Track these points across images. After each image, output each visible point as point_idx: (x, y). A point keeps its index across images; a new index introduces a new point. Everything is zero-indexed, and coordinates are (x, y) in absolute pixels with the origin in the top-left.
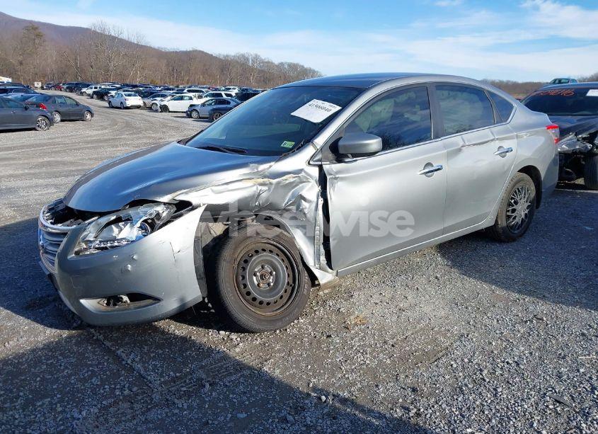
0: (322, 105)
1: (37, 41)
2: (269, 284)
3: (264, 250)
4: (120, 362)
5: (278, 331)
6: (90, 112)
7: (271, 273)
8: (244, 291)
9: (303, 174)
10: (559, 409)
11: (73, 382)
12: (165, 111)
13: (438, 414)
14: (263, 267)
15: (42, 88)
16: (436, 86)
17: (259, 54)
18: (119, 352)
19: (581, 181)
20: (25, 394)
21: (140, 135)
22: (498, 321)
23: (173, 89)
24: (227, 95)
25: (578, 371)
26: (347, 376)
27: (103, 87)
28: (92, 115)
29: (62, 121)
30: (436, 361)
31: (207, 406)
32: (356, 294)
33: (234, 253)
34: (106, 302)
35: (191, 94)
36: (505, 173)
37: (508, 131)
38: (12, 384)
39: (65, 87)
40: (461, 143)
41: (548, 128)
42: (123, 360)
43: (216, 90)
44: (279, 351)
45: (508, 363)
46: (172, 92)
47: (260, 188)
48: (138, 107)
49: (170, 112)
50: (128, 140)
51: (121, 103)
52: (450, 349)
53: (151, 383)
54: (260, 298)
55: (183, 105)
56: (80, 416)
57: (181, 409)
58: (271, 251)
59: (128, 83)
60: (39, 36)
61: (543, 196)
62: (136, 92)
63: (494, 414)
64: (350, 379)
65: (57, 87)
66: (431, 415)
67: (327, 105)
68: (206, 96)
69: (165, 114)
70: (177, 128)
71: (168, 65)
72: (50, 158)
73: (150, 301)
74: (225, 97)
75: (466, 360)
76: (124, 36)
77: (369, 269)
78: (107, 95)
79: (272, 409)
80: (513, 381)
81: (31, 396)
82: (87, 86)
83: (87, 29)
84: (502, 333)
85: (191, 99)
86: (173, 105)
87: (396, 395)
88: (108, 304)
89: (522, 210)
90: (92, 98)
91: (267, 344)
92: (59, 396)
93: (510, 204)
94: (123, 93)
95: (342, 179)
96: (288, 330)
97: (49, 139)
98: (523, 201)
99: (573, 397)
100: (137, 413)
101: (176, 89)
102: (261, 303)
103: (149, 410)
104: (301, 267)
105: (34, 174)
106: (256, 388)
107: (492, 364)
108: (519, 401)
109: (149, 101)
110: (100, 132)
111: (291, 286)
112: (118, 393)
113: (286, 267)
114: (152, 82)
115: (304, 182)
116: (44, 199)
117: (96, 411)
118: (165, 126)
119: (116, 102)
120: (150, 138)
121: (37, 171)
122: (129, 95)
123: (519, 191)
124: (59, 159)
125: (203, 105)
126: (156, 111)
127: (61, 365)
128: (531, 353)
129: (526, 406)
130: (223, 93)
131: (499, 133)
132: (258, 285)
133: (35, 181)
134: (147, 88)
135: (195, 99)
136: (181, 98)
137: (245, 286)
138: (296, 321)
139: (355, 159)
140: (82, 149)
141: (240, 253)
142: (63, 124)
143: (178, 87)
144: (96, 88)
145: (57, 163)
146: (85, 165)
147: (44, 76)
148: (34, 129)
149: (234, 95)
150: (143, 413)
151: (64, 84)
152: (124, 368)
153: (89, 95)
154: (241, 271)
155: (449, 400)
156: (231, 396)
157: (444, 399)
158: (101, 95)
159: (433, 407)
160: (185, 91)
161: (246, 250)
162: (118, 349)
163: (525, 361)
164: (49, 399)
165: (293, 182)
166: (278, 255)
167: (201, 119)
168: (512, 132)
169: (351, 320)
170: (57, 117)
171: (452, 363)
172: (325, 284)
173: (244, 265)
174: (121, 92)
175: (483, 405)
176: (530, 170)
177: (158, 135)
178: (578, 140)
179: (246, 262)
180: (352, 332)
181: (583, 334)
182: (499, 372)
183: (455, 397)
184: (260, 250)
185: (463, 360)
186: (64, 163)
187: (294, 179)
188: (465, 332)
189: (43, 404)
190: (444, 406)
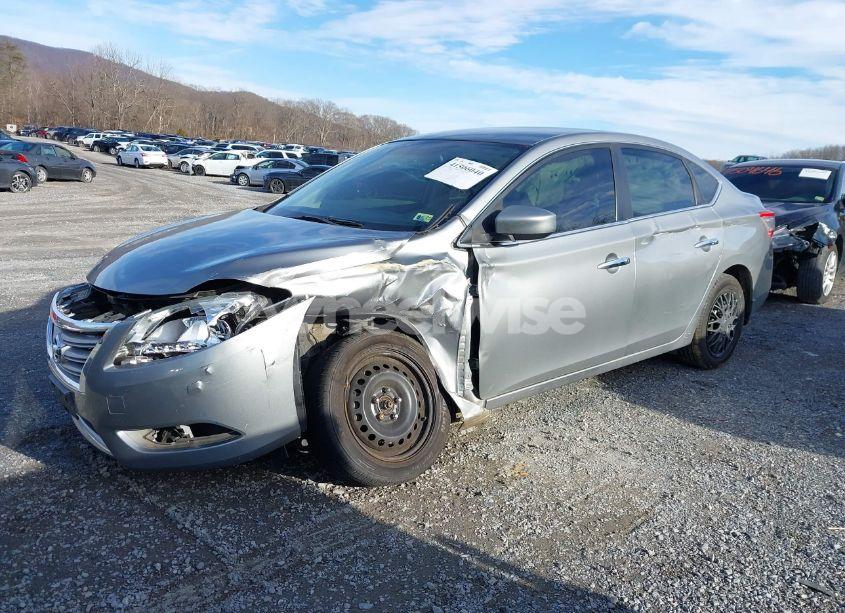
0: (469, 166)
1: (13, 66)
2: (392, 416)
3: (386, 366)
4: (175, 526)
5: (403, 485)
6: (90, 168)
7: (395, 400)
8: (358, 425)
9: (447, 259)
10: (815, 600)
11: (103, 554)
12: (200, 174)
13: (649, 605)
14: (384, 391)
15: (18, 133)
16: (622, 149)
17: (333, 101)
18: (171, 510)
19: (791, 292)
20: (31, 571)
21: (165, 206)
22: (710, 476)
23: (210, 144)
24: (289, 155)
25: (832, 547)
26: (511, 550)
27: (108, 135)
28: (94, 173)
29: (49, 180)
30: (634, 530)
31: (312, 592)
32: (508, 436)
33: (345, 369)
34: (156, 436)
35: (238, 152)
36: (708, 273)
37: (713, 216)
38: (10, 556)
39: (52, 133)
40: (654, 230)
41: (762, 215)
42: (177, 522)
43: (272, 147)
44: (408, 514)
45: (734, 535)
46: (209, 147)
47: (386, 276)
48: (161, 167)
49: (206, 175)
50: (147, 211)
51: (136, 159)
52: (651, 514)
53: (224, 556)
54: (380, 436)
55: (227, 167)
56: (121, 605)
57: (274, 596)
58: (396, 369)
59: (145, 131)
60: (17, 59)
61: (754, 308)
62: (158, 145)
63: (727, 606)
64: (517, 554)
65: (41, 133)
66: (640, 607)
67: (477, 165)
68: (260, 156)
69: (199, 179)
70: (217, 199)
71: (203, 110)
72: (33, 231)
73: (226, 435)
74: (286, 157)
75: (676, 530)
76: (143, 67)
77: (520, 401)
78: (114, 147)
79: (410, 598)
80: (745, 561)
81: (41, 574)
82: (85, 133)
83: (88, 53)
84: (719, 493)
85: (238, 158)
86: (212, 166)
87: (585, 578)
88: (159, 439)
89: (726, 325)
90: (92, 150)
91: (389, 504)
92: (85, 575)
93: (712, 316)
94: (139, 146)
95: (499, 269)
96: (418, 484)
97: (29, 205)
98: (727, 313)
99: (831, 584)
100: (209, 600)
101: (216, 144)
102: (381, 443)
103: (225, 596)
104: (437, 392)
105: (9, 253)
106: (382, 566)
107: (713, 537)
108: (758, 588)
109: (176, 159)
110: (106, 199)
111: (422, 419)
112: (175, 572)
113: (417, 392)
114: (180, 132)
115: (449, 271)
116: (29, 289)
117: (144, 597)
118: (199, 194)
119: (127, 158)
120: (178, 209)
121: (16, 248)
122: (148, 149)
123: (724, 299)
124: (47, 234)
125: (256, 167)
126: (187, 173)
127: (83, 529)
128: (763, 522)
129: (769, 596)
130: (284, 152)
131: (701, 218)
132: (378, 417)
133: (14, 263)
134: (173, 140)
135: (243, 158)
136: (224, 157)
137: (360, 417)
138: (427, 472)
139: (517, 242)
140: (81, 221)
141: (354, 369)
142: (49, 184)
143: (217, 141)
144: (98, 136)
145: (45, 240)
146: (87, 243)
147: (21, 116)
148: (9, 190)
149: (299, 155)
150: (218, 602)
151: (50, 129)
152: (181, 534)
153: (87, 146)
154: (354, 395)
155: (661, 585)
156: (347, 577)
157: (655, 584)
158: (105, 147)
159: (641, 595)
160: (229, 147)
161: (361, 365)
162: (169, 506)
163: (757, 532)
164: (70, 579)
165: (432, 271)
166: (405, 374)
167: (252, 186)
168: (717, 218)
169: (507, 472)
170: (43, 175)
171: (657, 533)
172: (471, 419)
173: (359, 387)
174: (136, 144)
175: (710, 594)
176: (738, 272)
177: (190, 207)
178: (791, 235)
179: (362, 382)
180: (511, 488)
181: (829, 497)
182: (724, 547)
183: (670, 582)
184: (382, 367)
185: (671, 530)
186: (55, 240)
187: (435, 266)
188: (668, 491)
189: (62, 586)
190: (655, 594)
